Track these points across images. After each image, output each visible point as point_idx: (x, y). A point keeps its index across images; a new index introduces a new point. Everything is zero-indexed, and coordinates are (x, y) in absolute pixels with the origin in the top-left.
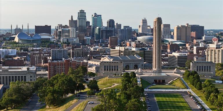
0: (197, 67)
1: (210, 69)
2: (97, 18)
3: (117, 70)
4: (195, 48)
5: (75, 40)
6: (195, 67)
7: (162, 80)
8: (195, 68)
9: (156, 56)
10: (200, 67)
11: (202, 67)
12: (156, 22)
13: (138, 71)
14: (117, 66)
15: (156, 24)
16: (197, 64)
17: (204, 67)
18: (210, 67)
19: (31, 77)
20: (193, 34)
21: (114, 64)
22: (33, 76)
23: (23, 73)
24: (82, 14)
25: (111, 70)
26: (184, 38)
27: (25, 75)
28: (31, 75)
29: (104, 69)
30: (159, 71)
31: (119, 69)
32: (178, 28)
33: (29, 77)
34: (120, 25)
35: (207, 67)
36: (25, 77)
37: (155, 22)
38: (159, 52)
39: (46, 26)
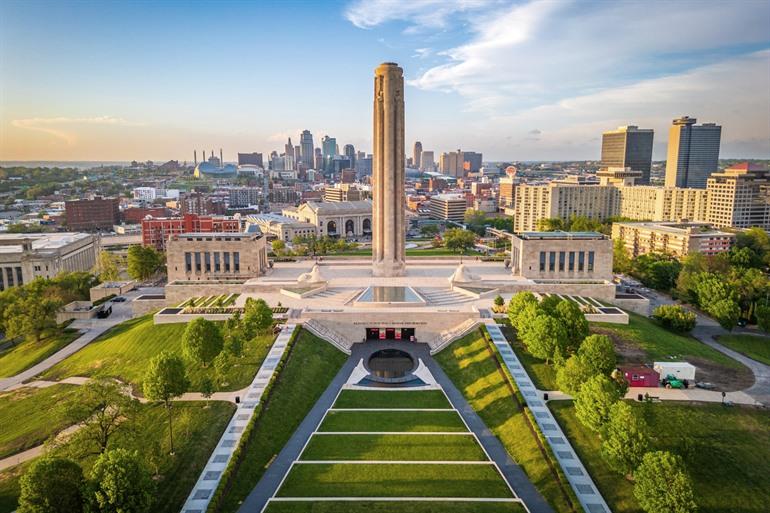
0: (543, 254)
1: (591, 262)
2: (330, 143)
3: (237, 267)
4: (474, 184)
5: (292, 174)
6: (534, 257)
7: (403, 329)
8: (533, 261)
9: (382, 213)
10: (553, 254)
11: (562, 254)
12: (382, 77)
13: (308, 277)
14: (236, 254)
15: (381, 89)
16: (541, 243)
17: (567, 255)
18: (592, 254)
19: (38, 268)
20: (467, 166)
21: (223, 247)
22: (43, 268)
23: (9, 260)
24: (307, 136)
25: (213, 268)
26: (453, 170)
27: (18, 265)
28: (38, 264)
29: (184, 264)
30: (397, 271)
31: (241, 265)
32: (446, 156)
33: (31, 269)
34: (363, 154)
35: (582, 254)
36: (19, 269)
37: (378, 80)
38: (396, 197)
39: (255, 154)
